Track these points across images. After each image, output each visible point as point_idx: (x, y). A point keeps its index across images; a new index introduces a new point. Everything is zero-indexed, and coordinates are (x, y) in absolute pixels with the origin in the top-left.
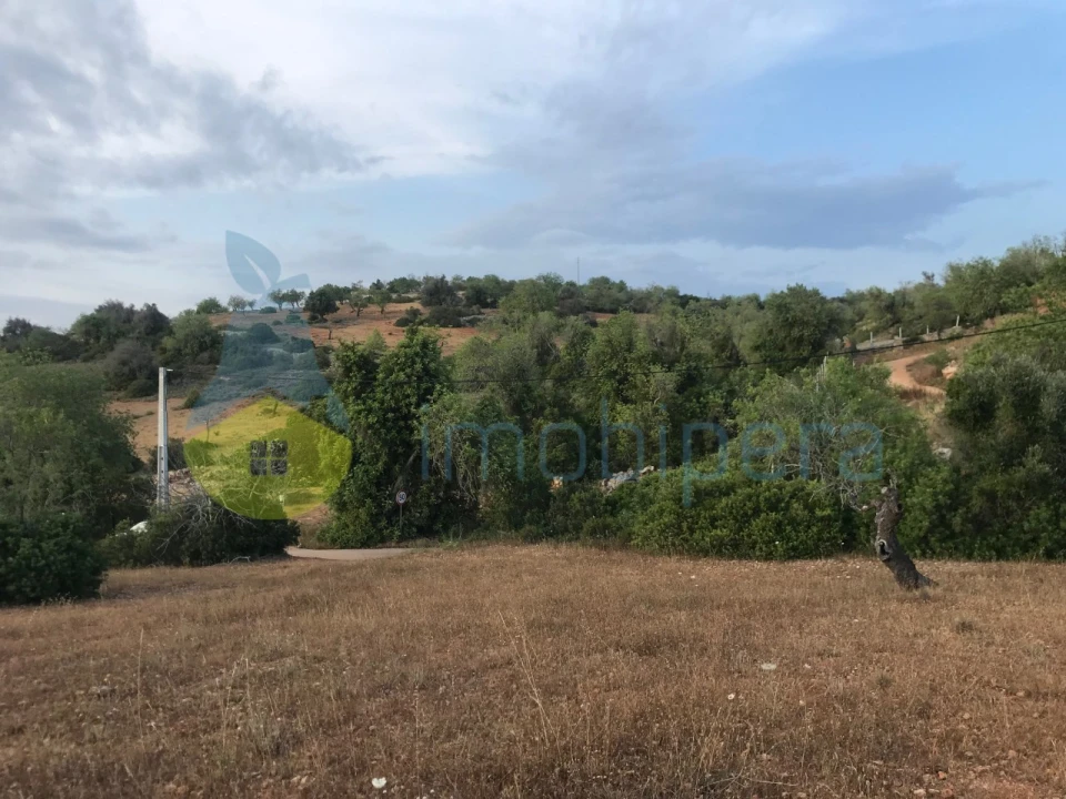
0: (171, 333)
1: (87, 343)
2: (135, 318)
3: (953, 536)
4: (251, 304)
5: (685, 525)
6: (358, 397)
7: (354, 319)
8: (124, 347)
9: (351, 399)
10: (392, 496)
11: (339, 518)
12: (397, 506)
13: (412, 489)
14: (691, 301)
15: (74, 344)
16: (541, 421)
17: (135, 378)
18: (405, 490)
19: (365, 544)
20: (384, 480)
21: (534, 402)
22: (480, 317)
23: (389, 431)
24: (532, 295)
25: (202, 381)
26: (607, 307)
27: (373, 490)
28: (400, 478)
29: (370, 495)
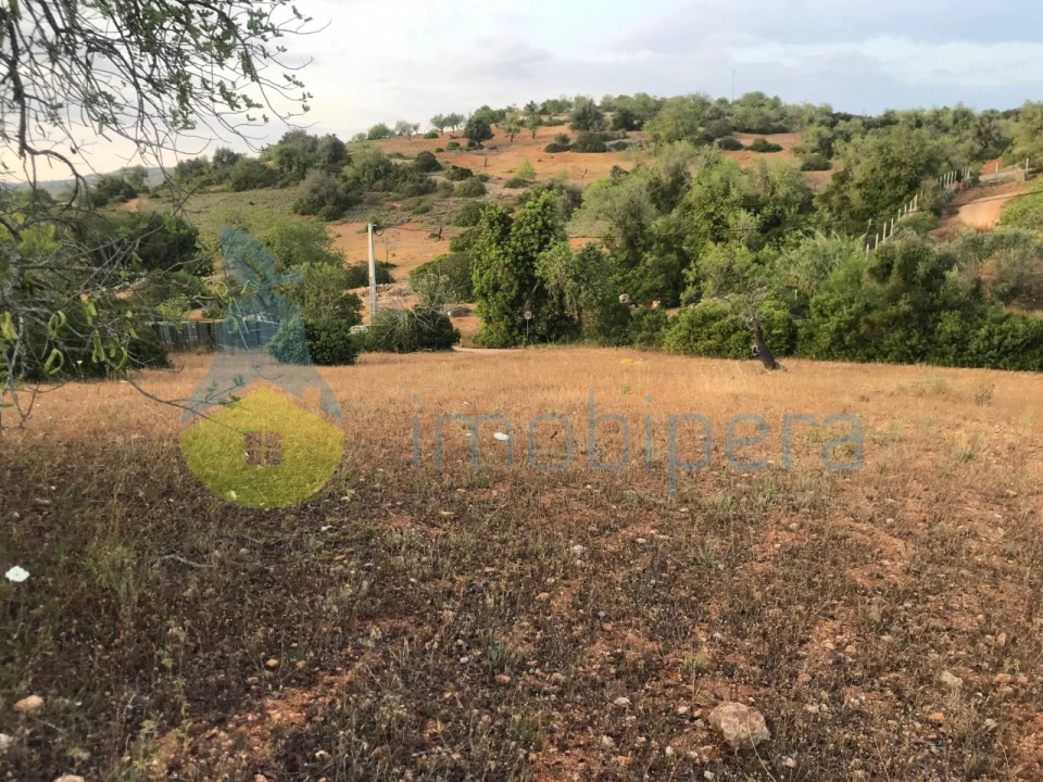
0: (349, 161)
1: (281, 171)
2: (319, 148)
3: (846, 348)
4: (416, 128)
5: (692, 337)
6: (498, 244)
7: (507, 145)
8: (314, 176)
9: (494, 245)
10: (521, 314)
11: (486, 328)
12: (525, 321)
13: (536, 309)
14: (841, 122)
15: (271, 172)
16: (647, 255)
17: (324, 204)
18: (531, 310)
19: (504, 346)
20: (517, 303)
21: (644, 238)
22: (625, 141)
23: (519, 268)
24: (676, 118)
25: (379, 207)
26: (755, 127)
27: (509, 310)
28: (527, 302)
29: (507, 313)
